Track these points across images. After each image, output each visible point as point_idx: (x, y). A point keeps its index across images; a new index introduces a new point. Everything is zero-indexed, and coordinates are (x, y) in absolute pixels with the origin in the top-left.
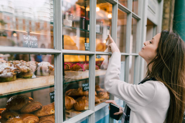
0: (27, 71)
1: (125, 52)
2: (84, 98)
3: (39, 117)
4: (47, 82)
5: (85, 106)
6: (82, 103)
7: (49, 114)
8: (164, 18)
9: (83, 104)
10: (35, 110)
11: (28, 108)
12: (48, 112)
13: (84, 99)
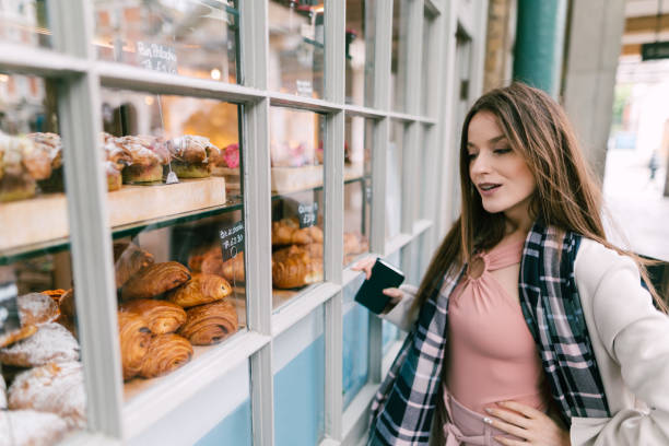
0: (147, 162)
1: (405, 111)
2: (294, 250)
3: (187, 309)
4: (209, 197)
5: (306, 273)
6: (297, 265)
7: (215, 297)
8: (492, 18)
9: (301, 267)
10: (172, 286)
11: (150, 282)
12: (212, 294)
13: (294, 255)
